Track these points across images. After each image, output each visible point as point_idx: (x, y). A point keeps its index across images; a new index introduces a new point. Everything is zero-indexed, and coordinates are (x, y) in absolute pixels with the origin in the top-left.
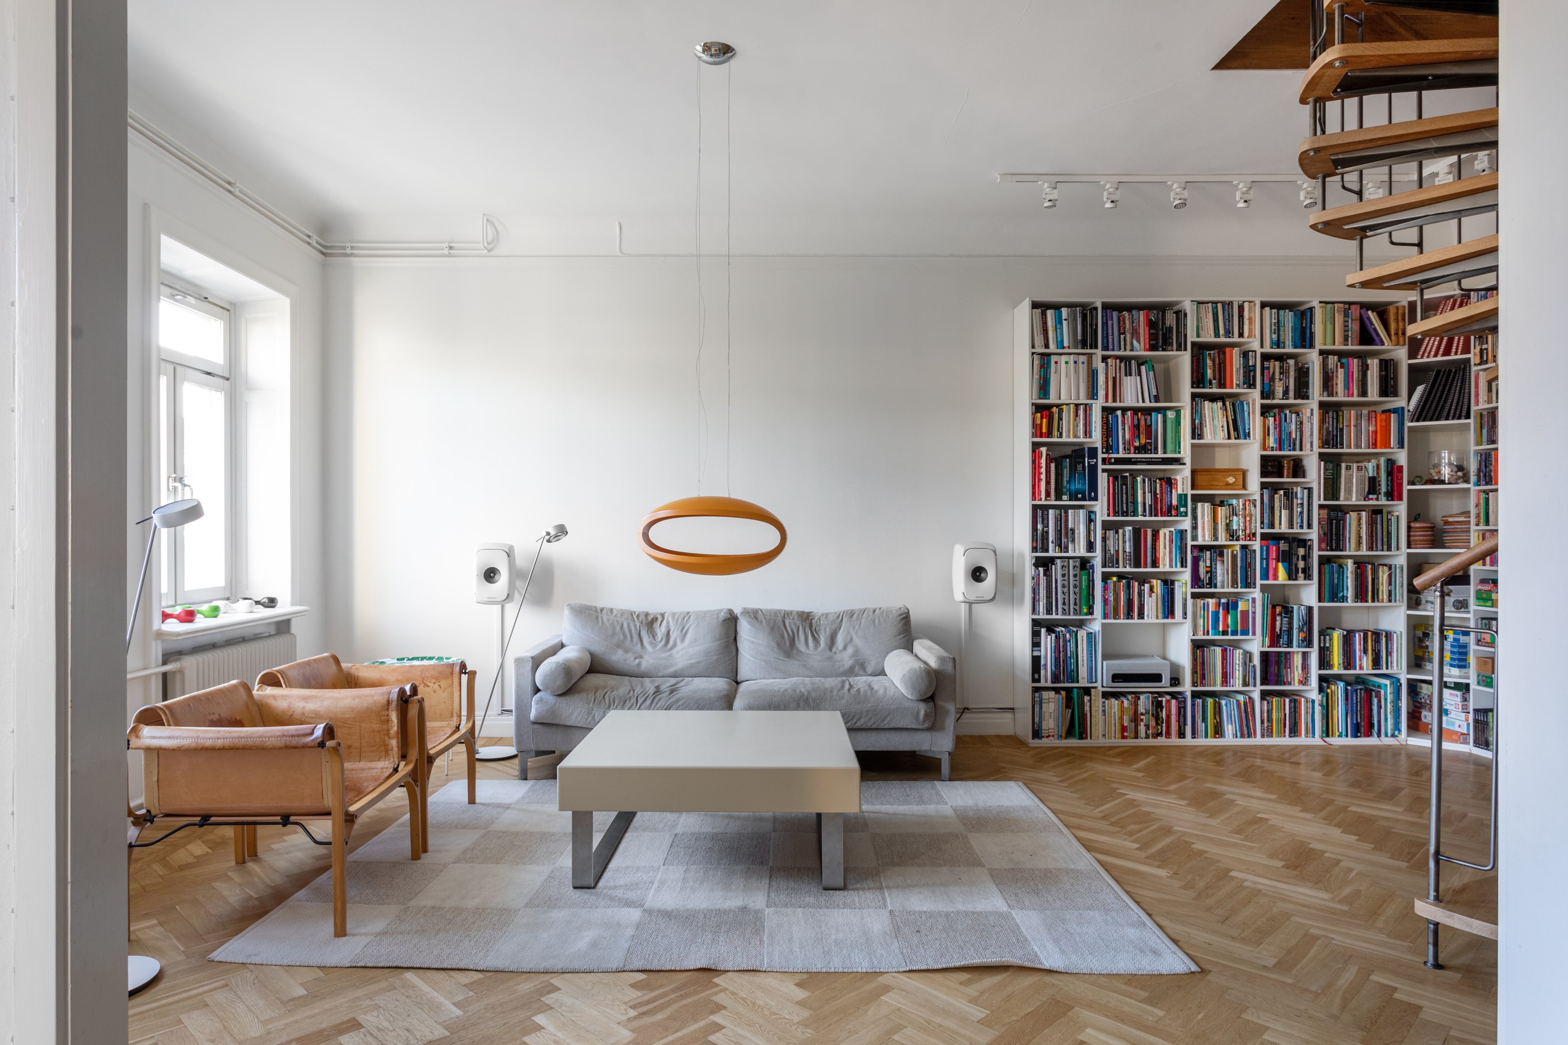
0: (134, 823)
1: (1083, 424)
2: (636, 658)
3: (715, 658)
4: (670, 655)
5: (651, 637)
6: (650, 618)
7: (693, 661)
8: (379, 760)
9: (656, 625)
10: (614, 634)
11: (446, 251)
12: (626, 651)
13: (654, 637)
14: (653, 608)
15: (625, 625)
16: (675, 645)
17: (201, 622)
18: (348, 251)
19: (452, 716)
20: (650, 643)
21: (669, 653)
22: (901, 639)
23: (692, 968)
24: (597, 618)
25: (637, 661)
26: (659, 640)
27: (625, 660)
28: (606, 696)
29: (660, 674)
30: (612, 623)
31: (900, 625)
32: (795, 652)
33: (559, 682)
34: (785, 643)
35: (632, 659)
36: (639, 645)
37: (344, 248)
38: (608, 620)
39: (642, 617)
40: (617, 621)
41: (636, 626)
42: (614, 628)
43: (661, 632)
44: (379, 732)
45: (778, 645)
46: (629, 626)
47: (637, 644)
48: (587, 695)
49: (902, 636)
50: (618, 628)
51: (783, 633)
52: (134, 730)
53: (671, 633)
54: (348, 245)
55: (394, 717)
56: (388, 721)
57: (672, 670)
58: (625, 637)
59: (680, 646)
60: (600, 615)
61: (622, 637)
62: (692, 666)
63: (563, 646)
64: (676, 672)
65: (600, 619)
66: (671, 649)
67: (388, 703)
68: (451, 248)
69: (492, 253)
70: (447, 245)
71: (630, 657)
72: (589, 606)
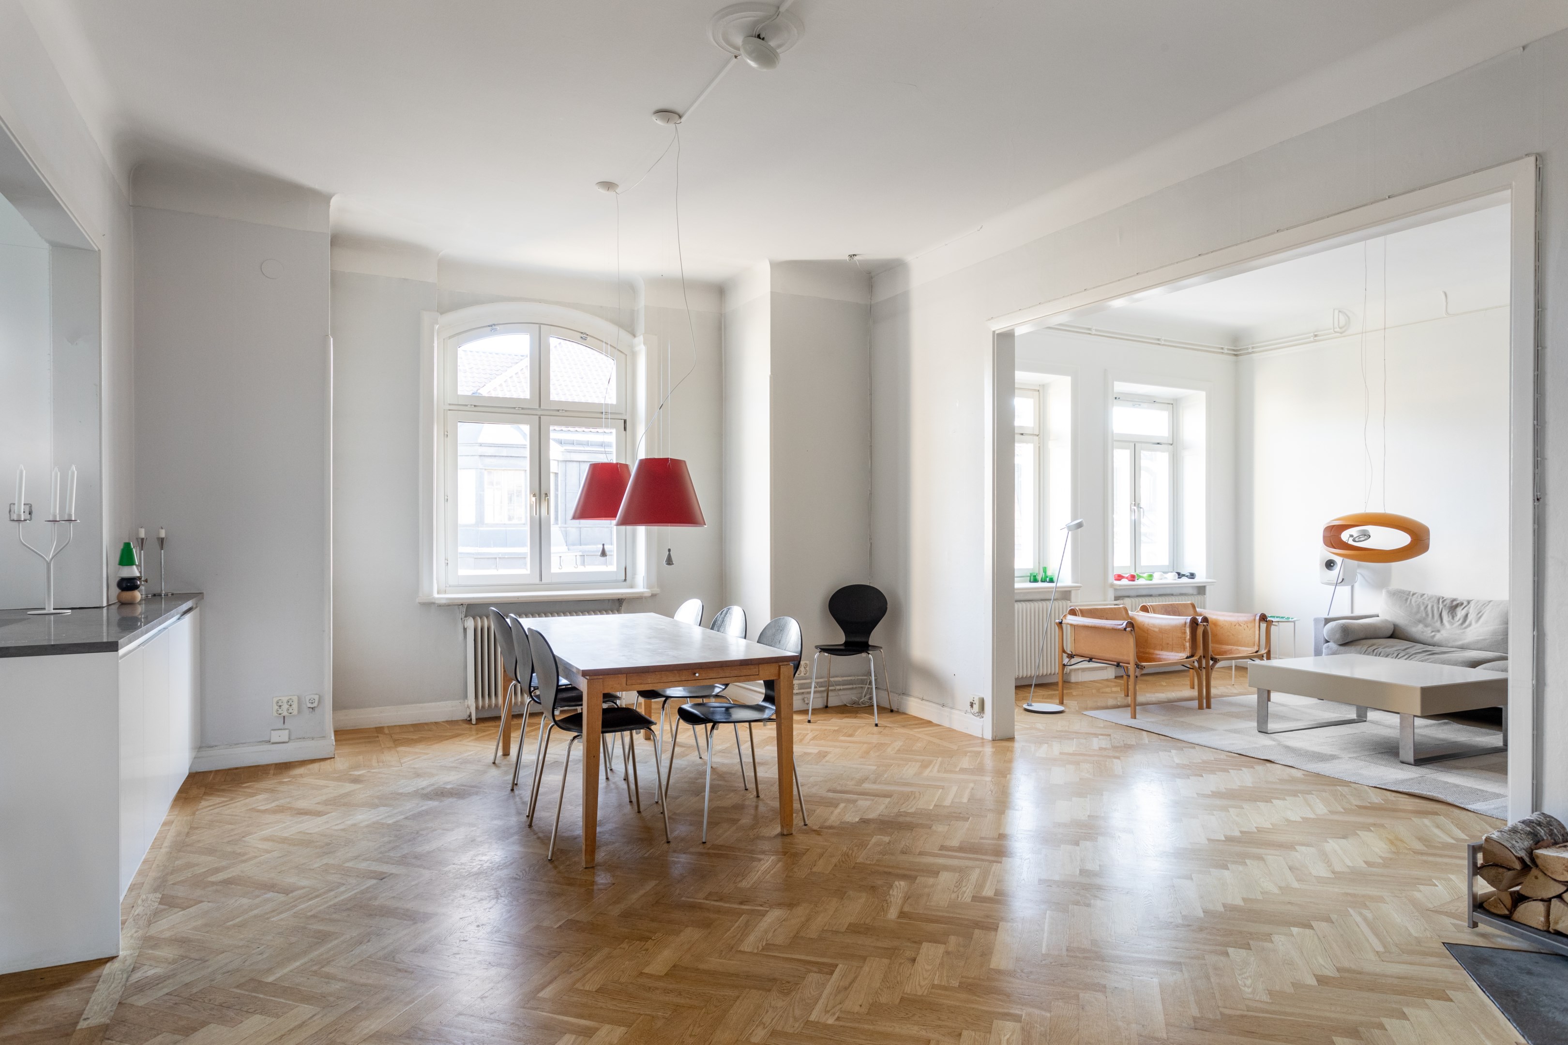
0: (1068, 657)
2: (1432, 632)
3: (1501, 637)
4: (1464, 632)
5: (1451, 617)
6: (1455, 603)
7: (1481, 638)
8: (1181, 652)
9: (1459, 609)
10: (1418, 612)
11: (1312, 339)
12: (1426, 626)
13: (1453, 618)
14: (1461, 596)
15: (1429, 607)
16: (1470, 625)
17: (1140, 582)
18: (1250, 350)
19: (1254, 645)
20: (1449, 622)
21: (1464, 630)
24: (1407, 599)
25: (1433, 633)
26: (1457, 620)
27: (1423, 632)
29: (1450, 645)
30: (1418, 604)
35: (1430, 632)
36: (1439, 622)
37: (1247, 349)
38: (1416, 602)
39: (1448, 602)
40: (1423, 603)
41: (1438, 608)
42: (1419, 607)
43: (1460, 613)
44: (1181, 638)
46: (1432, 607)
47: (1437, 621)
50: (1422, 608)
52: (1065, 616)
53: (1469, 615)
54: (1250, 346)
55: (1188, 631)
56: (1185, 633)
57: (1460, 643)
58: (1427, 615)
59: (1474, 625)
60: (1410, 597)
61: (1424, 615)
62: (1478, 642)
63: (1378, 616)
64: (1463, 644)
65: (1409, 601)
66: (1466, 628)
67: (1185, 623)
68: (1316, 336)
69: (1344, 334)
70: (1312, 334)
71: (1429, 630)
72: (1403, 591)
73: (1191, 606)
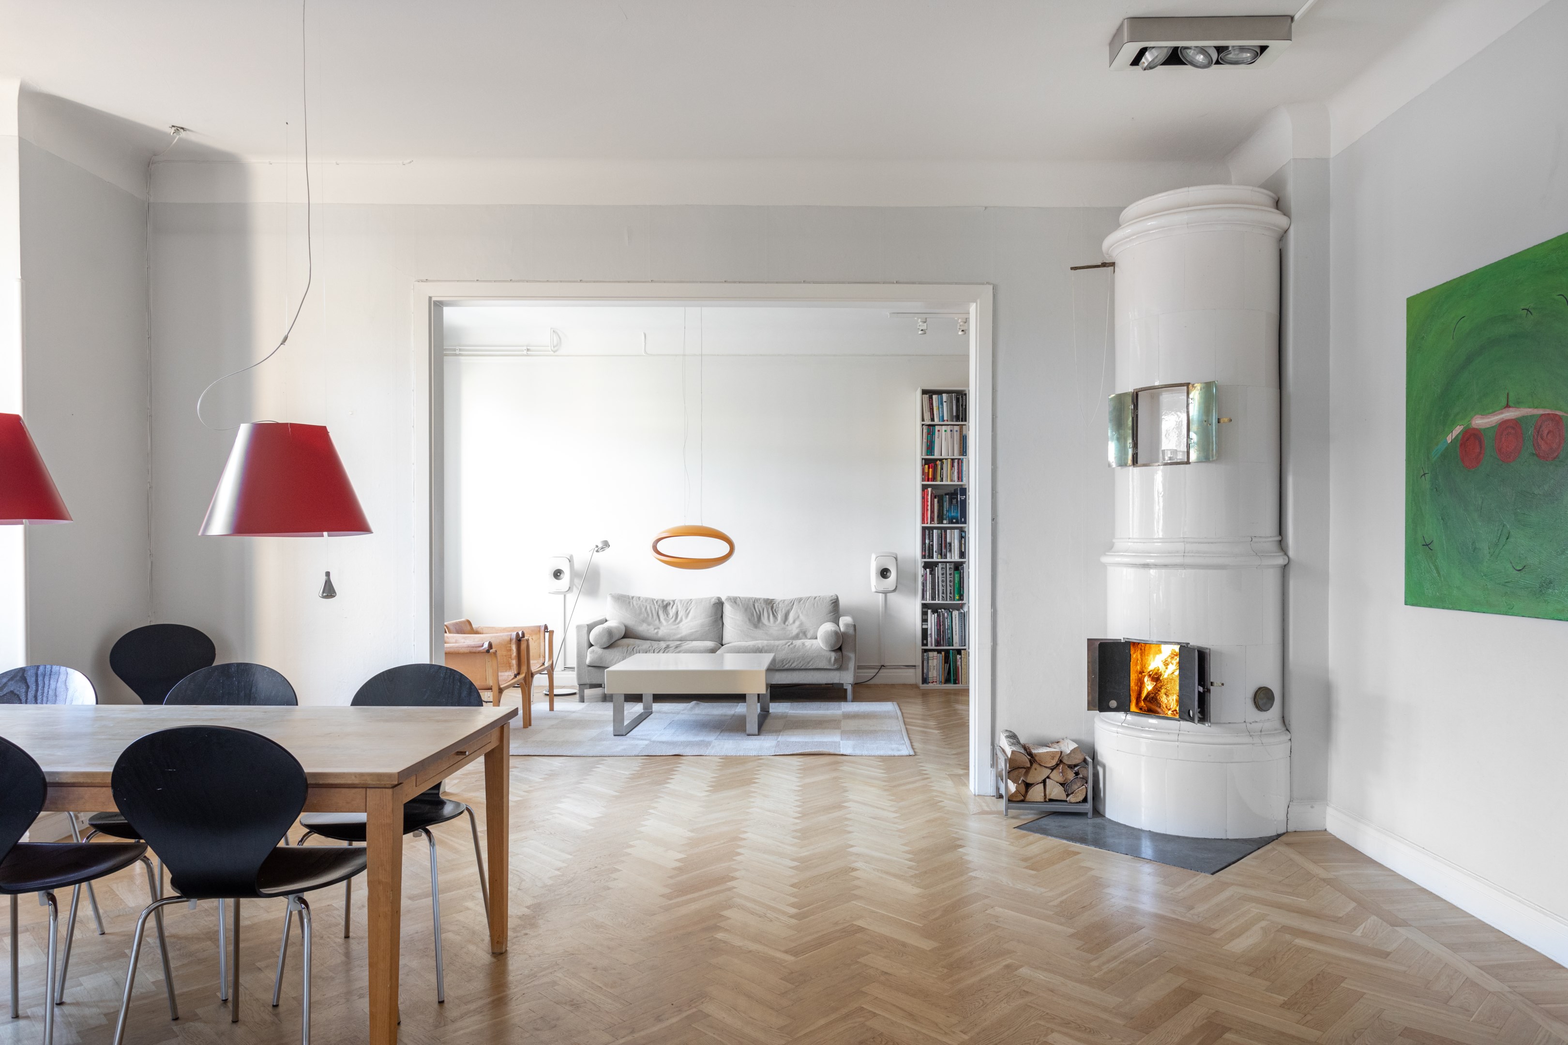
1: (957, 473)
2: (655, 629)
3: (708, 628)
4: (678, 627)
5: (666, 616)
6: (665, 603)
7: (693, 630)
8: (506, 671)
9: (669, 608)
10: (641, 613)
11: (525, 352)
12: (649, 624)
13: (667, 615)
14: (668, 598)
15: (648, 608)
16: (681, 620)
18: (457, 352)
19: (540, 657)
20: (665, 619)
21: (677, 626)
22: (831, 616)
23: (671, 754)
24: (629, 603)
25: (656, 631)
26: (671, 617)
27: (648, 630)
28: (635, 649)
29: (671, 639)
30: (640, 606)
31: (830, 607)
32: (760, 624)
33: (605, 639)
34: (754, 619)
35: (653, 629)
36: (658, 620)
37: (455, 350)
38: (637, 604)
39: (660, 602)
40: (643, 605)
41: (655, 608)
42: (641, 609)
43: (672, 612)
44: (506, 656)
45: (749, 620)
46: (650, 607)
47: (656, 620)
48: (623, 648)
49: (832, 614)
50: (643, 609)
51: (753, 612)
53: (679, 613)
54: (457, 348)
55: (514, 647)
56: (511, 650)
57: (679, 636)
58: (648, 615)
59: (684, 621)
60: (631, 601)
61: (646, 615)
62: (692, 634)
63: (606, 621)
64: (681, 637)
65: (631, 603)
66: (679, 623)
67: (511, 640)
68: (528, 350)
69: (556, 354)
70: (525, 348)
71: (651, 628)
72: (624, 595)
73: (467, 623)
